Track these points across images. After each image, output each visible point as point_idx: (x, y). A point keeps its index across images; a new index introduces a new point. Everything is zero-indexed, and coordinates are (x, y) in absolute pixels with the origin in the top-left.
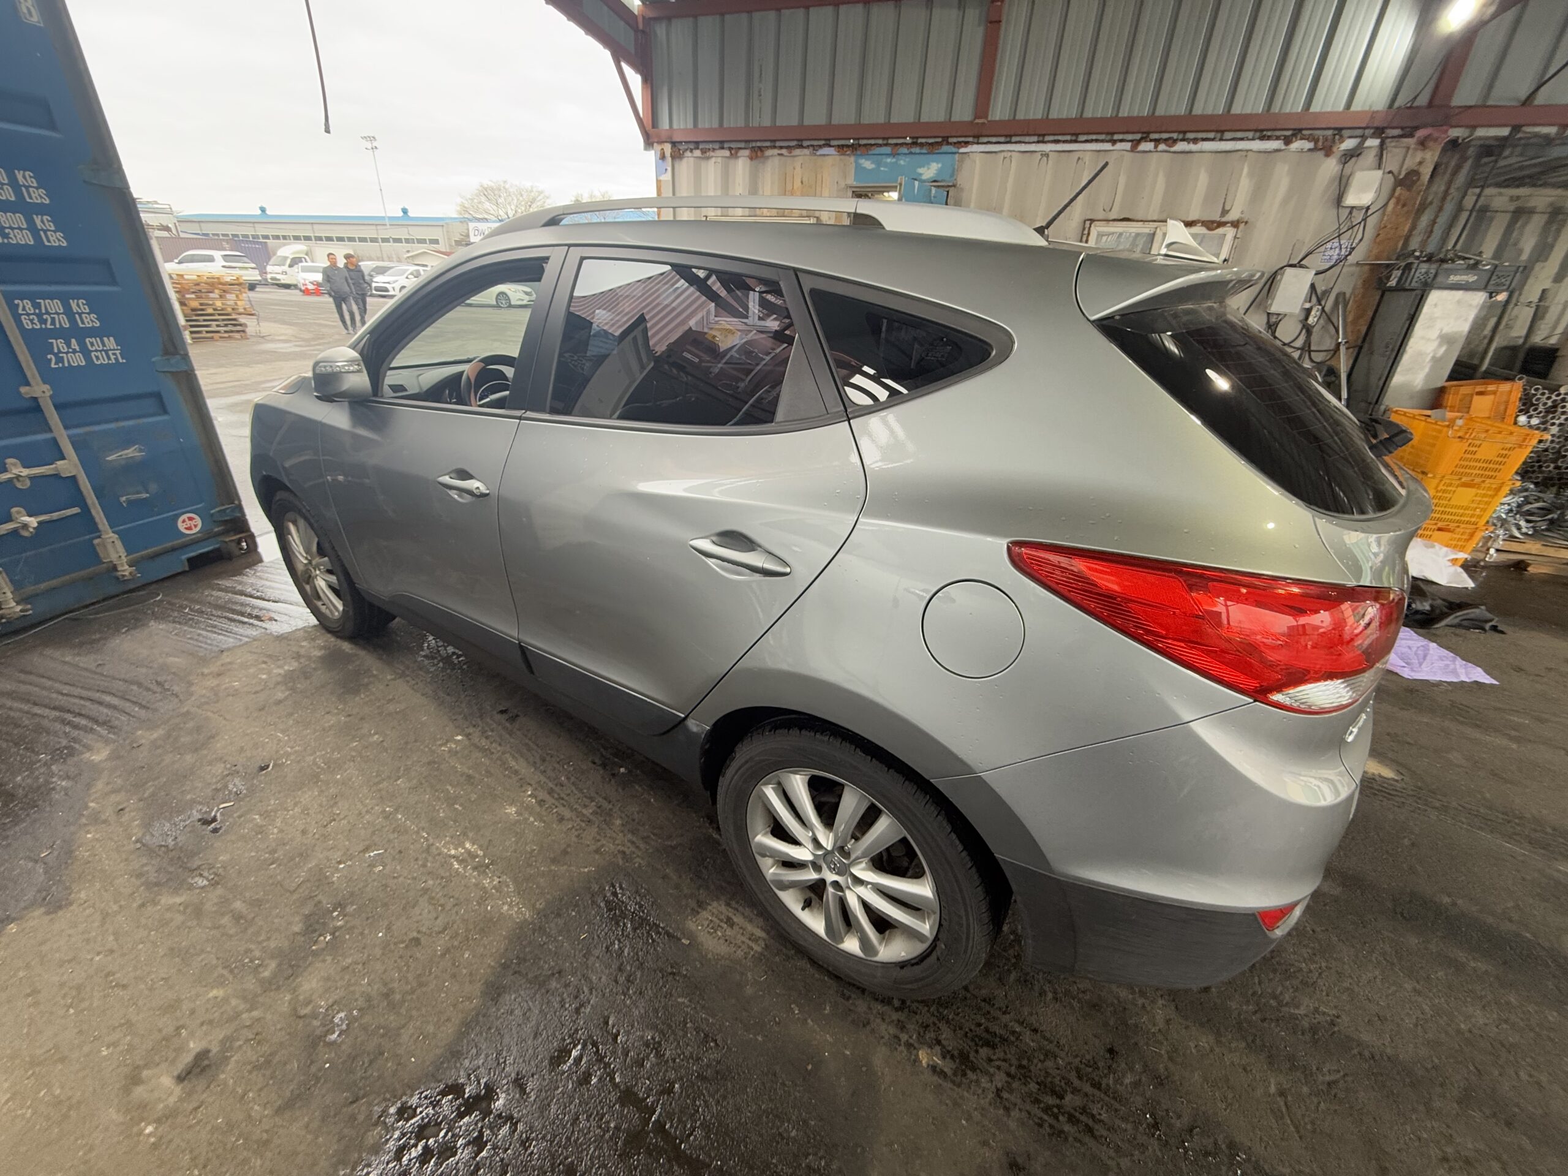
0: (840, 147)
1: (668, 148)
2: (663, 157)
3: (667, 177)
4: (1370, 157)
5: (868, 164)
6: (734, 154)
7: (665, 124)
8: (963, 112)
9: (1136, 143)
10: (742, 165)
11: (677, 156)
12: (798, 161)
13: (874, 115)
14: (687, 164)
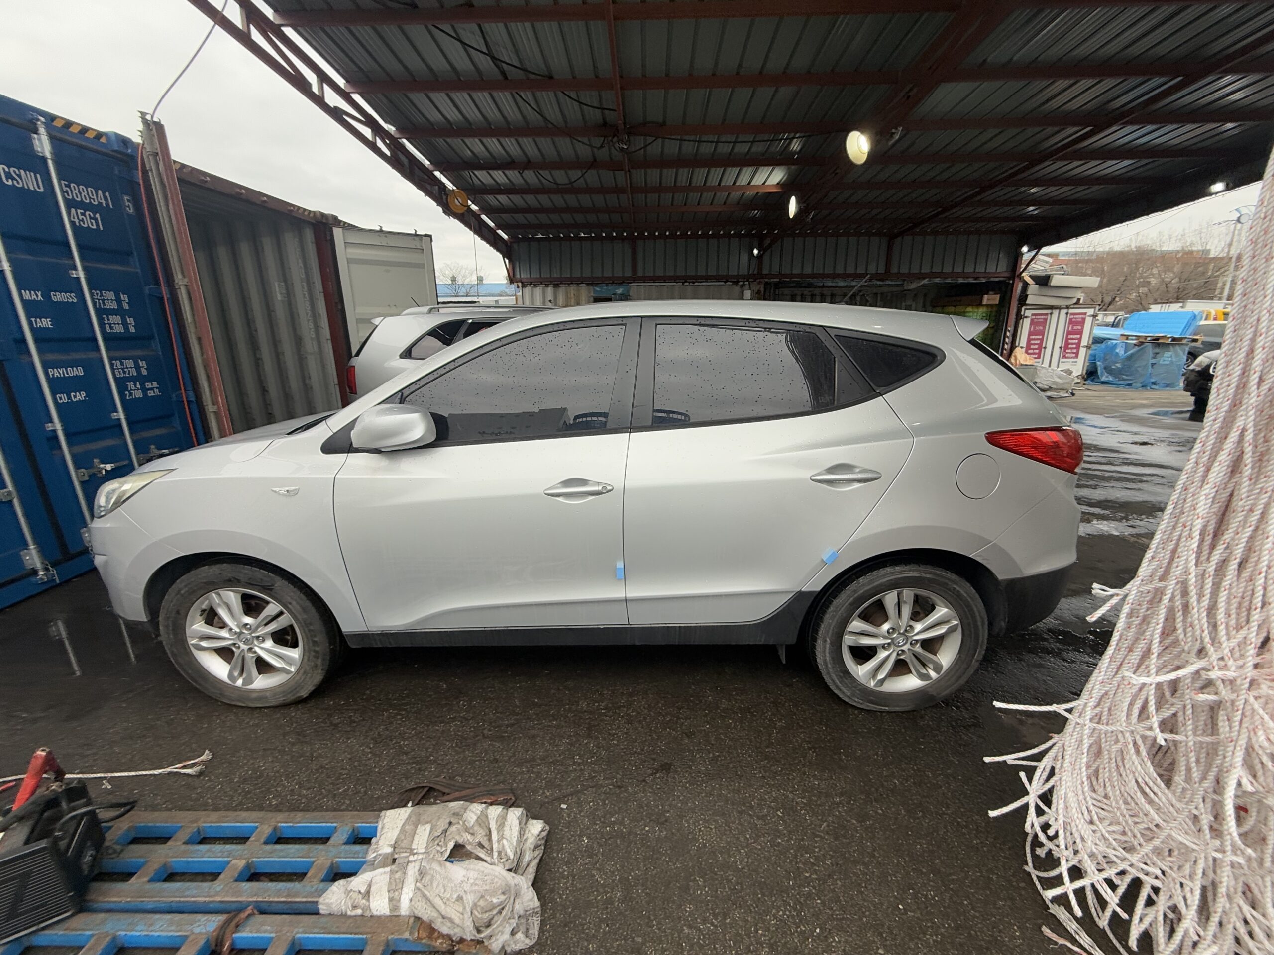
0: (587, 284)
1: (520, 284)
2: (518, 287)
3: (520, 294)
4: (747, 287)
5: (598, 289)
6: (547, 286)
7: (518, 276)
8: (628, 273)
9: (683, 283)
10: (550, 290)
11: (524, 286)
12: (572, 288)
13: (598, 273)
14: (528, 290)
